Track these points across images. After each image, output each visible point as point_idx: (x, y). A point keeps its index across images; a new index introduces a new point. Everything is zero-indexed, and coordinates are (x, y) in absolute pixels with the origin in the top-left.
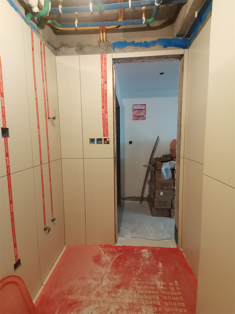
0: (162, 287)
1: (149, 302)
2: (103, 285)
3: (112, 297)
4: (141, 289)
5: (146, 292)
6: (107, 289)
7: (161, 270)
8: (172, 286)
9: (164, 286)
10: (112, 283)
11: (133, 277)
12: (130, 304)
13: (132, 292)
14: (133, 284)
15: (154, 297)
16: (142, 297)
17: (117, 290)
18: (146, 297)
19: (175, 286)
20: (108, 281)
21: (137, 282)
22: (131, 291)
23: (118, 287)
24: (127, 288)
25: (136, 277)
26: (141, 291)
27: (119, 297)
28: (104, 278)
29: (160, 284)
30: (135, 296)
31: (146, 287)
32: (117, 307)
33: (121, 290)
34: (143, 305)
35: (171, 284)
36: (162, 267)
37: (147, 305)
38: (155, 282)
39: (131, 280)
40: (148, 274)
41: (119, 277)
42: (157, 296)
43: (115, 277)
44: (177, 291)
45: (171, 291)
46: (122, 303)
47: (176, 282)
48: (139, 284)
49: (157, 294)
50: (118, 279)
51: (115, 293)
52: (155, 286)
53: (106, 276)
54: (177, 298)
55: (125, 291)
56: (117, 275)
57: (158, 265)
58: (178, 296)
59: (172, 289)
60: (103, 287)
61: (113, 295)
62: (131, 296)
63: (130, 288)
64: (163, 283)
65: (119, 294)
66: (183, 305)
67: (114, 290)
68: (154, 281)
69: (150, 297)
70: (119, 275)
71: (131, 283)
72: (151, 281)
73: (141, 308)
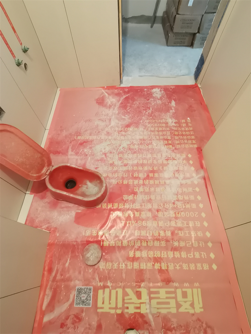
0: (173, 124)
1: (159, 137)
2: (111, 125)
3: (123, 135)
4: (152, 127)
5: (157, 129)
6: (117, 129)
7: (173, 108)
8: (184, 123)
9: (175, 123)
10: (121, 123)
11: (143, 116)
12: (141, 140)
13: (143, 129)
14: (143, 123)
15: (165, 133)
16: (152, 133)
17: (127, 129)
18: (156, 133)
19: (187, 123)
20: (117, 121)
21: (148, 121)
22: (141, 128)
23: (128, 126)
24: (137, 127)
25: (146, 116)
26: (151, 129)
27: (130, 135)
28: (112, 119)
29: (171, 122)
30: (146, 133)
31: (157, 125)
32: (129, 143)
33: (131, 129)
34: (154, 140)
35: (183, 121)
36: (174, 105)
37: (157, 140)
38: (167, 120)
39: (141, 119)
40: (159, 113)
41: (128, 117)
42: (168, 132)
43: (123, 117)
44: (189, 127)
45: (183, 127)
46: (133, 139)
47: (188, 118)
48: (149, 123)
49: (168, 131)
50: (127, 119)
51: (126, 132)
52: (167, 123)
53: (114, 117)
54: (188, 133)
55: (136, 129)
56: (126, 116)
57: (171, 103)
58: (189, 131)
59: (184, 125)
60: (112, 127)
61: (123, 133)
62: (142, 133)
63: (140, 126)
64: (174, 120)
65: (129, 133)
66: (193, 137)
67: (124, 129)
68: (165, 119)
69: (161, 133)
70: (128, 116)
71: (141, 121)
72: (162, 119)
73: (152, 143)
